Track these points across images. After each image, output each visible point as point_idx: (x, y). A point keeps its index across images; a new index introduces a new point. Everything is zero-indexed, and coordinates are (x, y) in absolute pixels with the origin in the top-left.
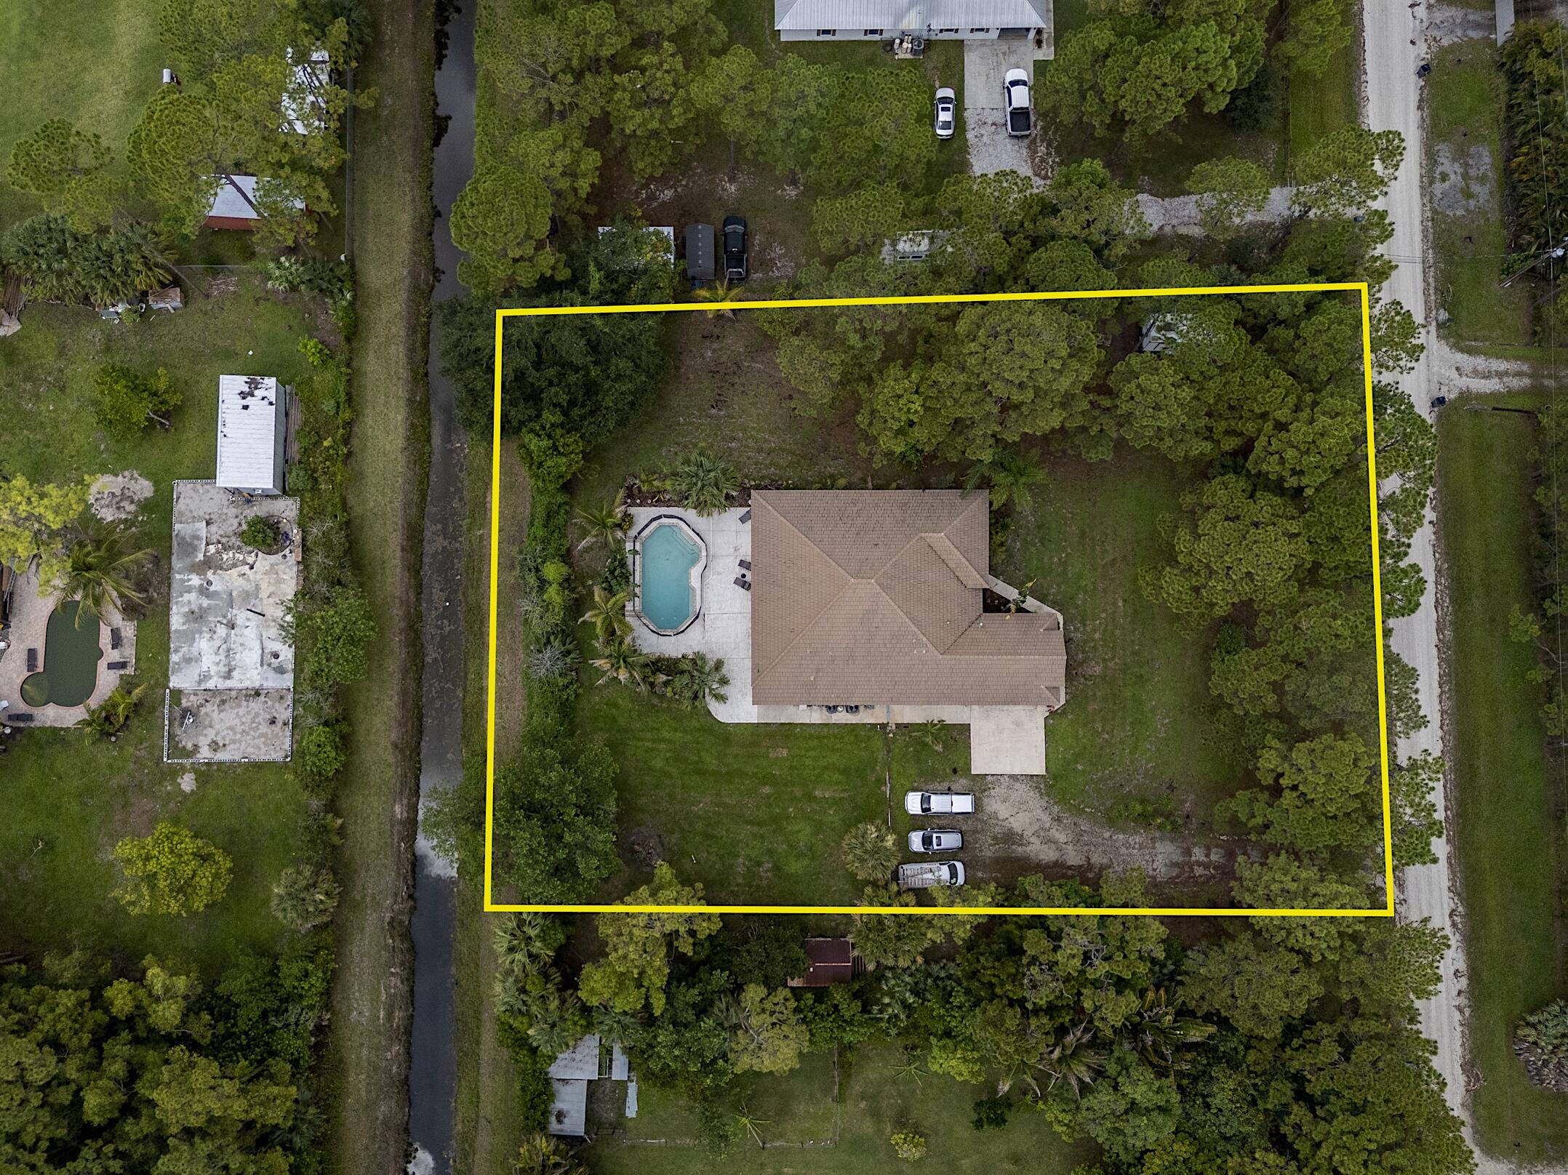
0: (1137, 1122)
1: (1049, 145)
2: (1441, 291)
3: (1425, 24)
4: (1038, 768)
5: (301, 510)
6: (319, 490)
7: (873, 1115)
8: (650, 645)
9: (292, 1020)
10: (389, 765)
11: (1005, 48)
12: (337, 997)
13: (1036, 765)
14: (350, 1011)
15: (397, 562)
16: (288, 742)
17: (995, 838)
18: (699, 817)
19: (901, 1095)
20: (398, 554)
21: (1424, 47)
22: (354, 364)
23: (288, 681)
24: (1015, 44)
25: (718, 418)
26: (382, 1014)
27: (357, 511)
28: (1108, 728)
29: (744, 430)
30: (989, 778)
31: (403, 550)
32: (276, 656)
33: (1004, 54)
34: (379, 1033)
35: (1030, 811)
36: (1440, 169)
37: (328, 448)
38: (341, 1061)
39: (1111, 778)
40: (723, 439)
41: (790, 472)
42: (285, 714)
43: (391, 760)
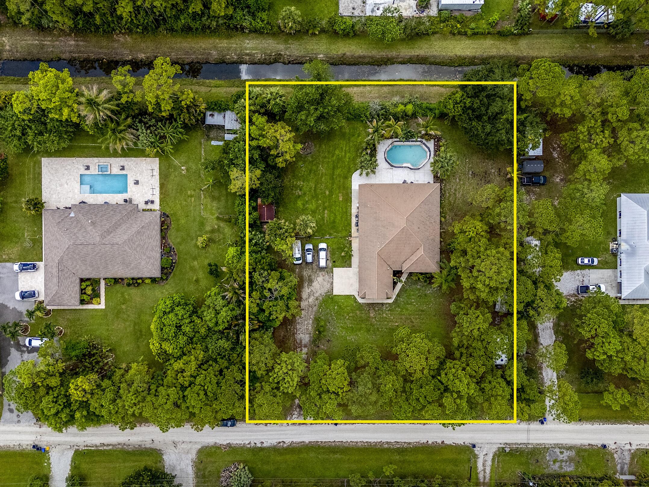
0: (213, 313)
1: (575, 302)
2: (517, 450)
3: (623, 448)
4: (335, 292)
5: (433, 17)
6: (441, 23)
7: (212, 230)
8: (381, 149)
9: (246, 17)
10: (337, 52)
11: (614, 285)
12: (253, 35)
13: (336, 292)
14: (249, 40)
15: (413, 54)
16: (347, 14)
17: (310, 276)
18: (317, 168)
19: (220, 240)
20: (416, 54)
21: (614, 447)
22: (489, 36)
23: (368, 13)
24: (615, 289)
25: (468, 174)
26: (248, 51)
27: (433, 38)
28: (351, 318)
29: (464, 184)
30: (332, 274)
31: (418, 56)
32: (378, 9)
33: (611, 285)
34: (241, 50)
35: (320, 289)
36: (565, 451)
37: (456, 26)
38: (231, 37)
39: (332, 319)
40: (460, 176)
41: (447, 201)
42: (356, 13)
43: (339, 53)
